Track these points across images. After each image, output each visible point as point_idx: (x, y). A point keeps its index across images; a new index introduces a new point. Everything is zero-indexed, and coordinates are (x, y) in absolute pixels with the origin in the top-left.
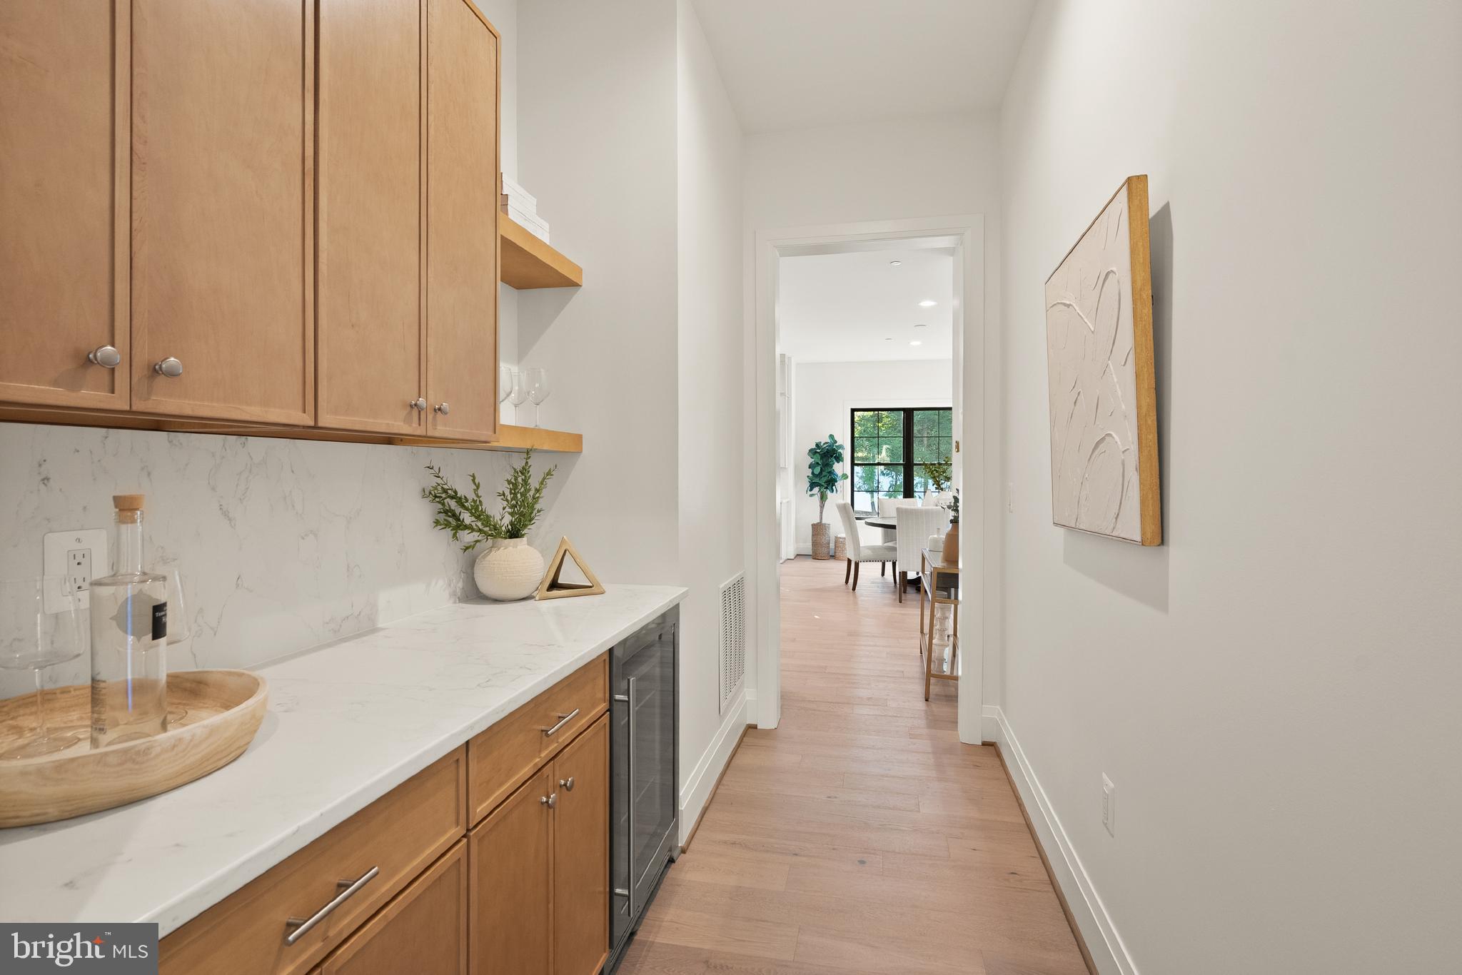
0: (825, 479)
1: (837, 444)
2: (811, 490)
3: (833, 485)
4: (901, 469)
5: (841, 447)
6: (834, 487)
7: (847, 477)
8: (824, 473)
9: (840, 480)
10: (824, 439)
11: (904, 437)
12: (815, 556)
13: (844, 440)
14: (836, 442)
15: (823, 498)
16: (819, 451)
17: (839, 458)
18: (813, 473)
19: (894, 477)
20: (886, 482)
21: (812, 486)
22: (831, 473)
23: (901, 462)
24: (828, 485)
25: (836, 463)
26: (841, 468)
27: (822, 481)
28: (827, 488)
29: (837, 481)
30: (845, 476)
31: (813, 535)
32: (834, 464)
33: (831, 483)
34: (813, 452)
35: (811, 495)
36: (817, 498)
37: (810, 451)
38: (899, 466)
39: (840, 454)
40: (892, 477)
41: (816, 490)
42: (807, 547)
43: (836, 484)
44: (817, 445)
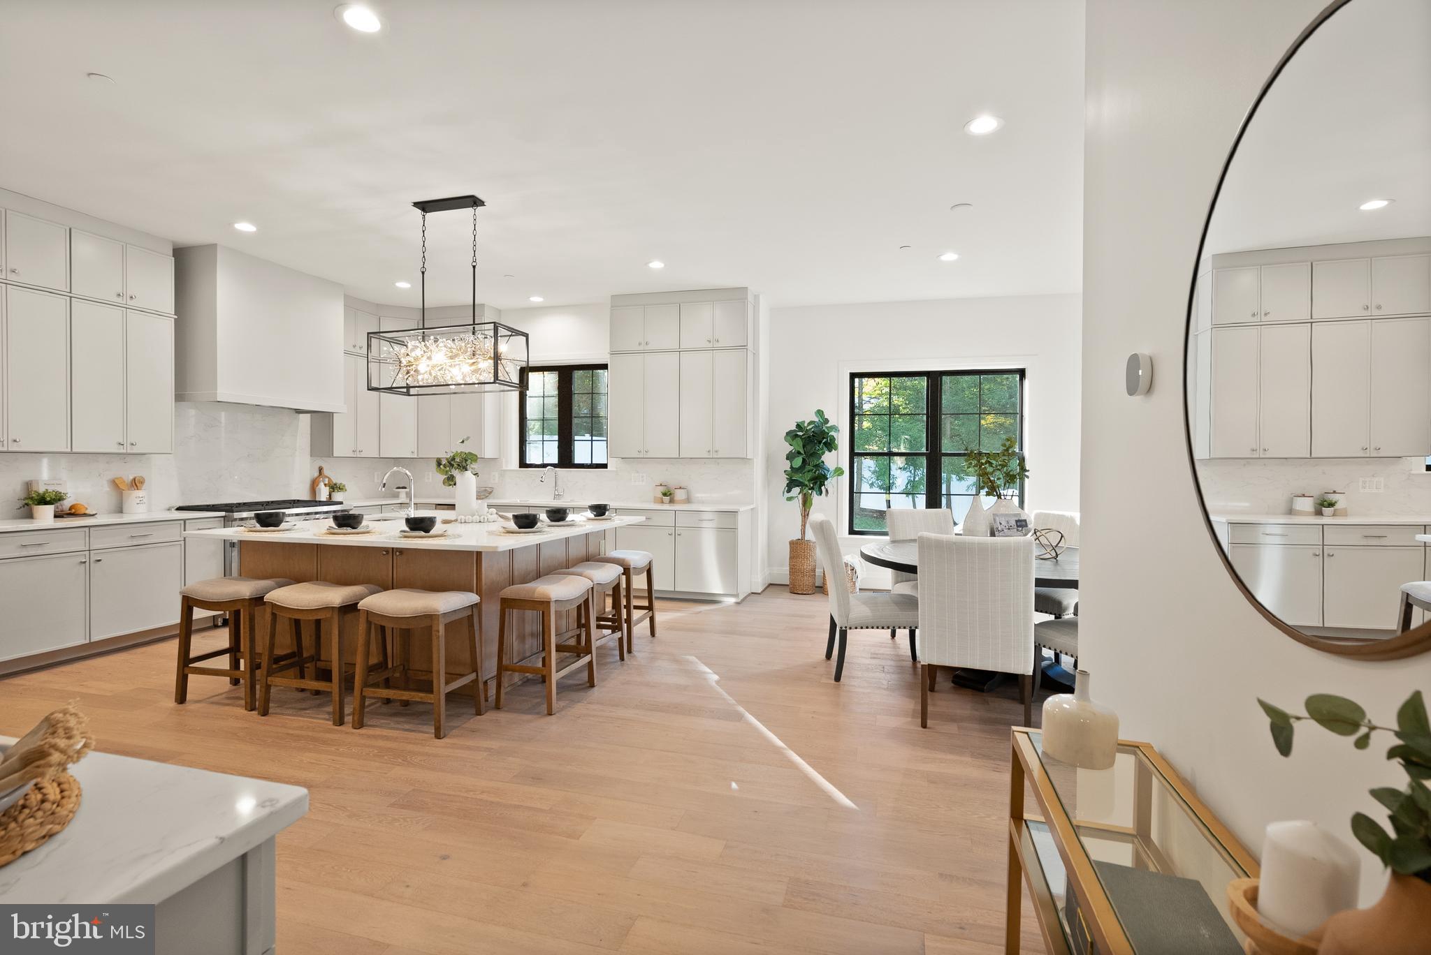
0: (810, 475)
1: (828, 425)
2: (789, 491)
3: (822, 484)
4: (924, 460)
5: (834, 428)
6: (823, 488)
7: (842, 473)
8: (808, 468)
9: (833, 477)
10: (808, 417)
11: (927, 414)
12: (794, 588)
13: (839, 420)
14: (827, 421)
15: (806, 503)
16: (801, 434)
17: (831, 445)
18: (791, 467)
19: (913, 471)
20: (901, 478)
21: (791, 484)
22: (820, 466)
23: (924, 450)
24: (815, 483)
25: (827, 452)
26: (836, 459)
27: (805, 478)
28: (812, 489)
29: (827, 479)
30: (839, 472)
31: (791, 558)
32: (823, 453)
33: (819, 481)
34: (791, 436)
35: (789, 499)
36: (797, 504)
37: (788, 434)
38: (921, 457)
39: (833, 439)
40: (911, 472)
41: (796, 490)
42: (782, 573)
43: (826, 483)
44: (798, 426)
